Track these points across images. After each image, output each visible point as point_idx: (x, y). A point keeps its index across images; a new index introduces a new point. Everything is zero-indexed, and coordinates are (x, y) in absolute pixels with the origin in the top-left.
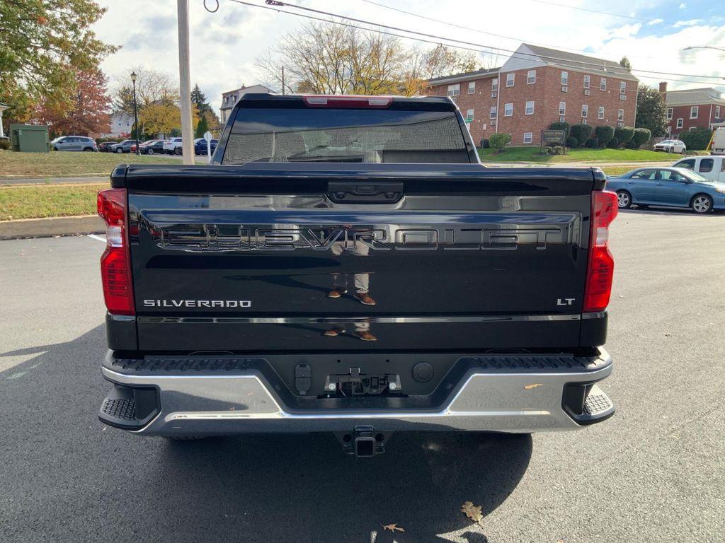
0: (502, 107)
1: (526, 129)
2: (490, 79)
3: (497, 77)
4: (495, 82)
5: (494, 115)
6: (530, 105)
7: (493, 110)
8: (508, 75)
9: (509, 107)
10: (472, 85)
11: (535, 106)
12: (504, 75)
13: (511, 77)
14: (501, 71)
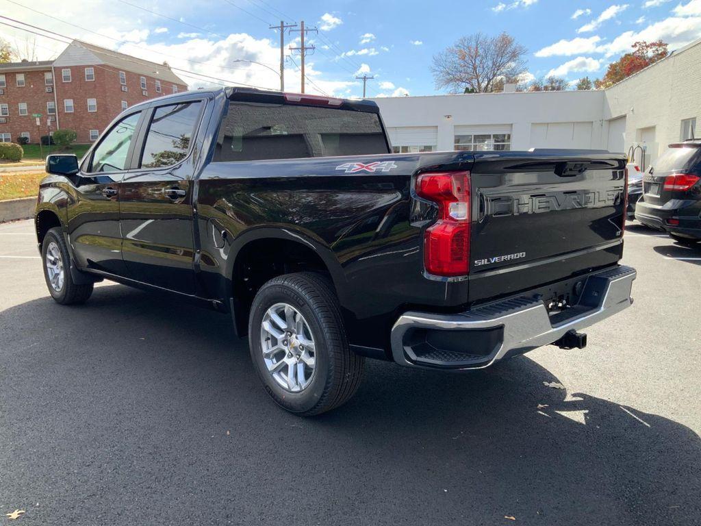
0: (60, 102)
1: (91, 127)
2: (43, 72)
3: (50, 71)
4: (48, 76)
5: (52, 110)
6: (92, 102)
7: (50, 105)
8: (63, 70)
9: (69, 103)
10: (21, 78)
11: (97, 103)
12: (58, 70)
13: (66, 73)
14: (55, 65)
